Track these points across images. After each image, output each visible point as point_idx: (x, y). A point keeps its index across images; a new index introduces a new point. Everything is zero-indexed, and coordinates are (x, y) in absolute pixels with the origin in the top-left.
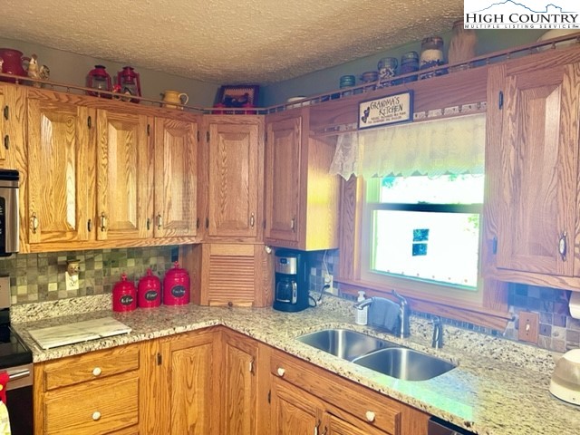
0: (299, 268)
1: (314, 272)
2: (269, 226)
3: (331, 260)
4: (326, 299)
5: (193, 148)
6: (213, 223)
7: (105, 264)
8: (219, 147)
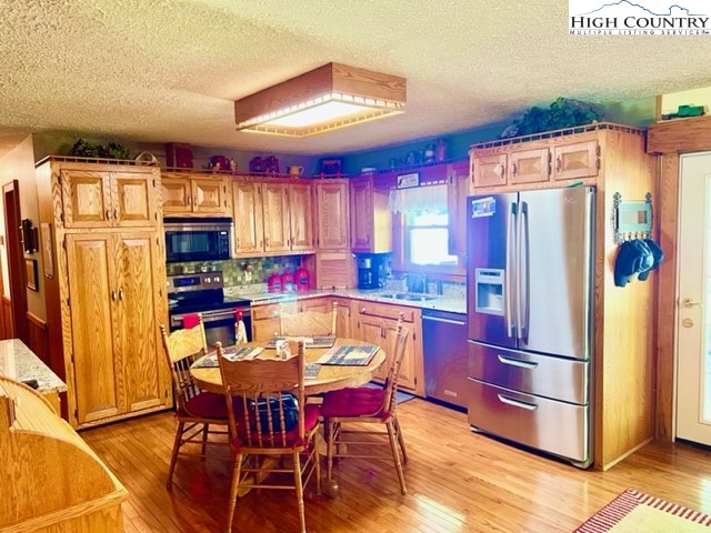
0: (372, 264)
1: (381, 267)
2: (354, 241)
3: (390, 259)
4: (388, 281)
5: (309, 199)
6: (321, 242)
7: (263, 266)
8: (323, 197)
